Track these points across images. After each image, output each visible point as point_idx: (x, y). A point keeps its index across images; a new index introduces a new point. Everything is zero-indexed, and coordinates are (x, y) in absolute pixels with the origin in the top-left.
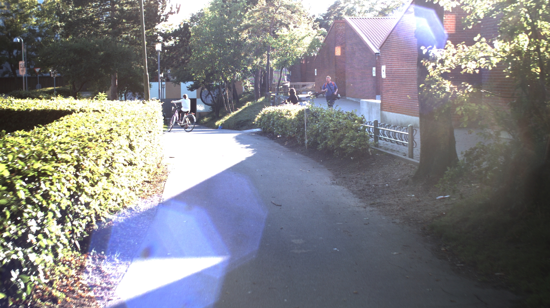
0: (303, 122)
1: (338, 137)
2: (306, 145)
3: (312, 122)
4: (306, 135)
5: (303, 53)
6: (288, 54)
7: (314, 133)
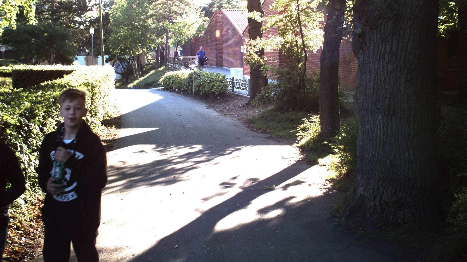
0: (192, 79)
1: (211, 86)
2: (194, 93)
3: (197, 79)
4: (193, 87)
5: (193, 35)
6: (182, 36)
7: (198, 85)
